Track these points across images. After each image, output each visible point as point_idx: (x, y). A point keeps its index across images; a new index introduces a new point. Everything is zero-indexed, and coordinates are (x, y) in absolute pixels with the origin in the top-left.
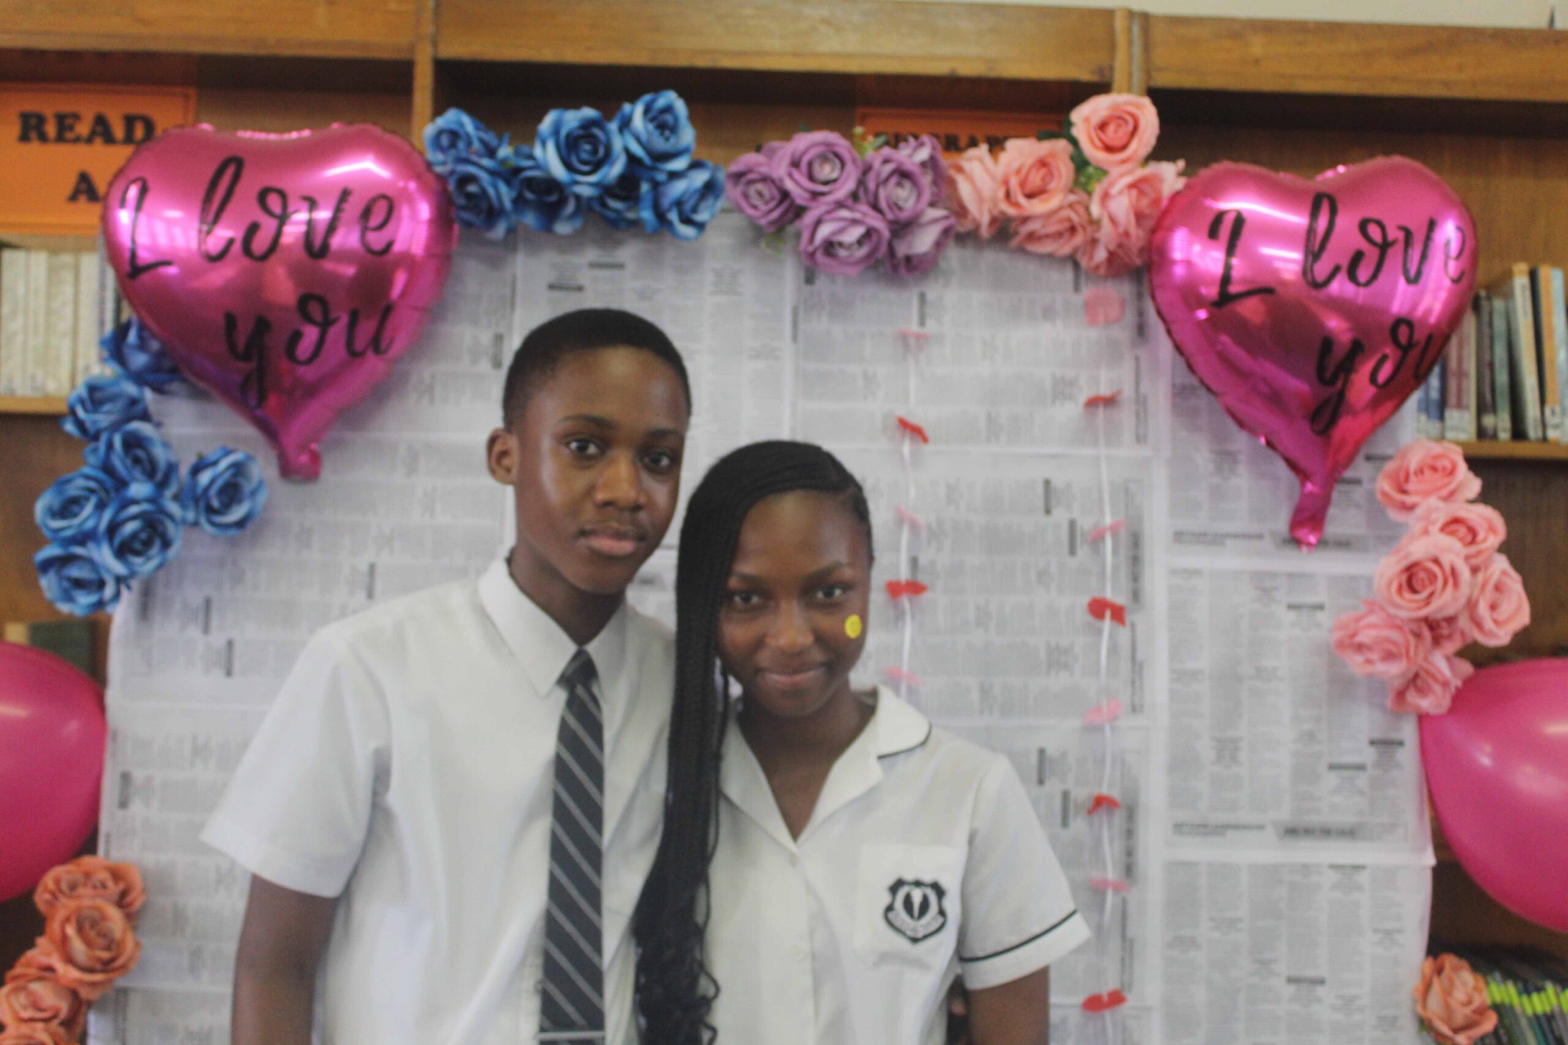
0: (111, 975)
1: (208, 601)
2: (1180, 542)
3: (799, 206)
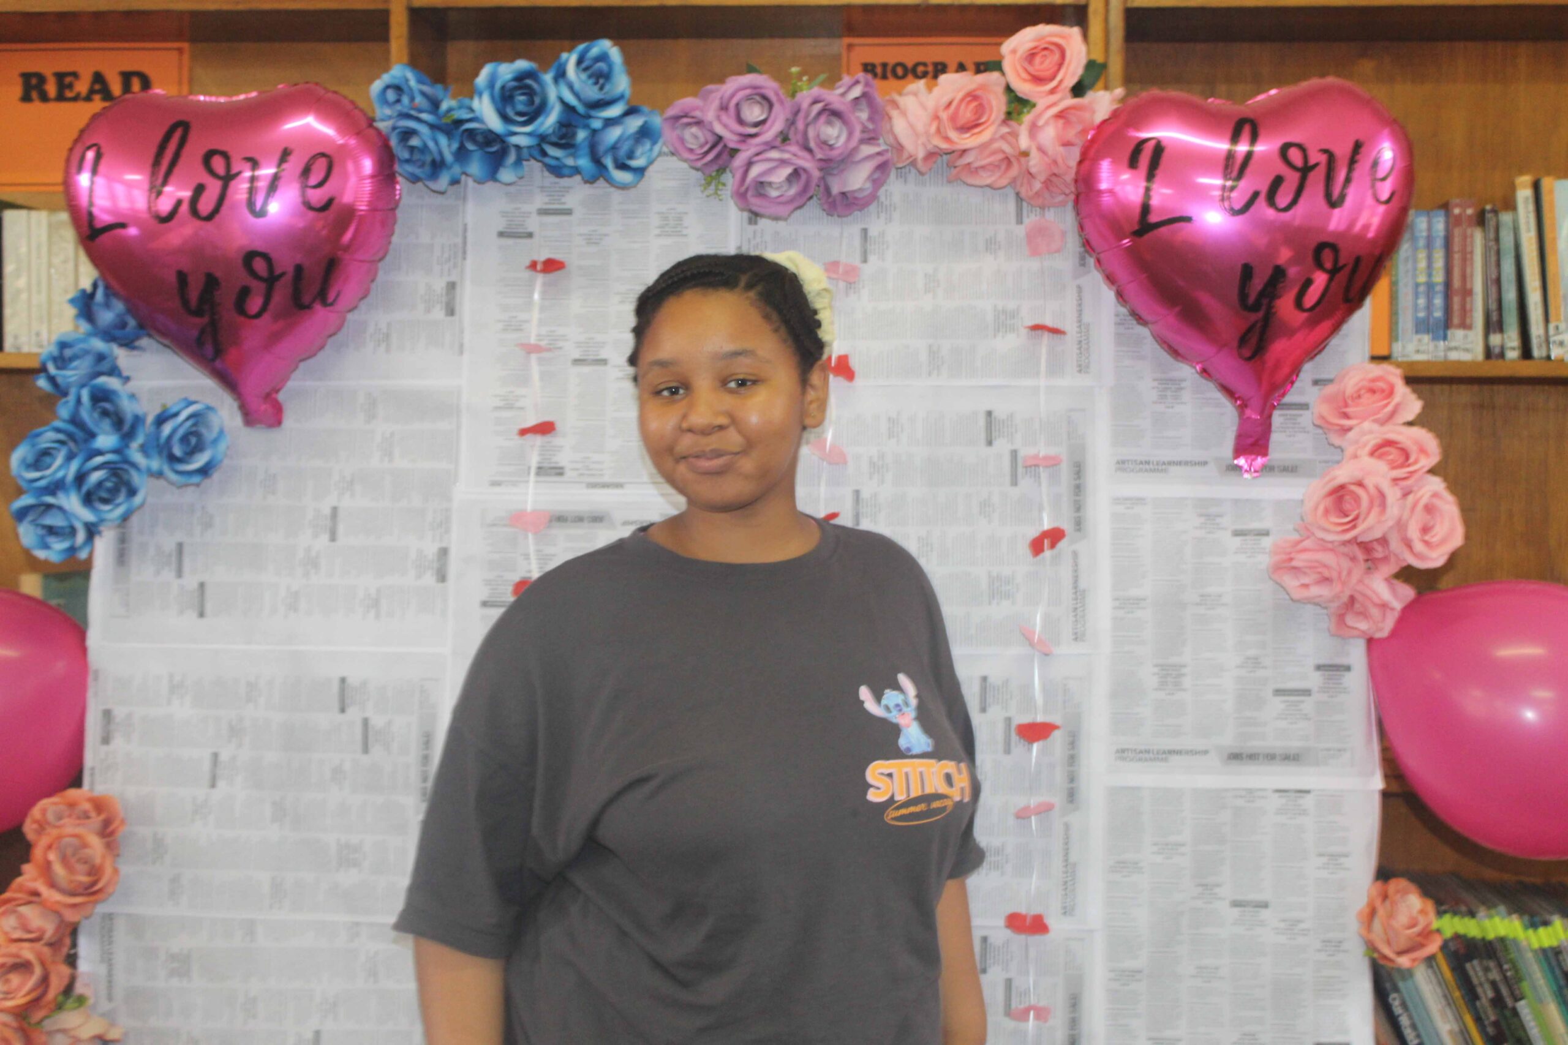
0: (92, 898)
1: (180, 546)
2: (1124, 470)
3: (732, 148)
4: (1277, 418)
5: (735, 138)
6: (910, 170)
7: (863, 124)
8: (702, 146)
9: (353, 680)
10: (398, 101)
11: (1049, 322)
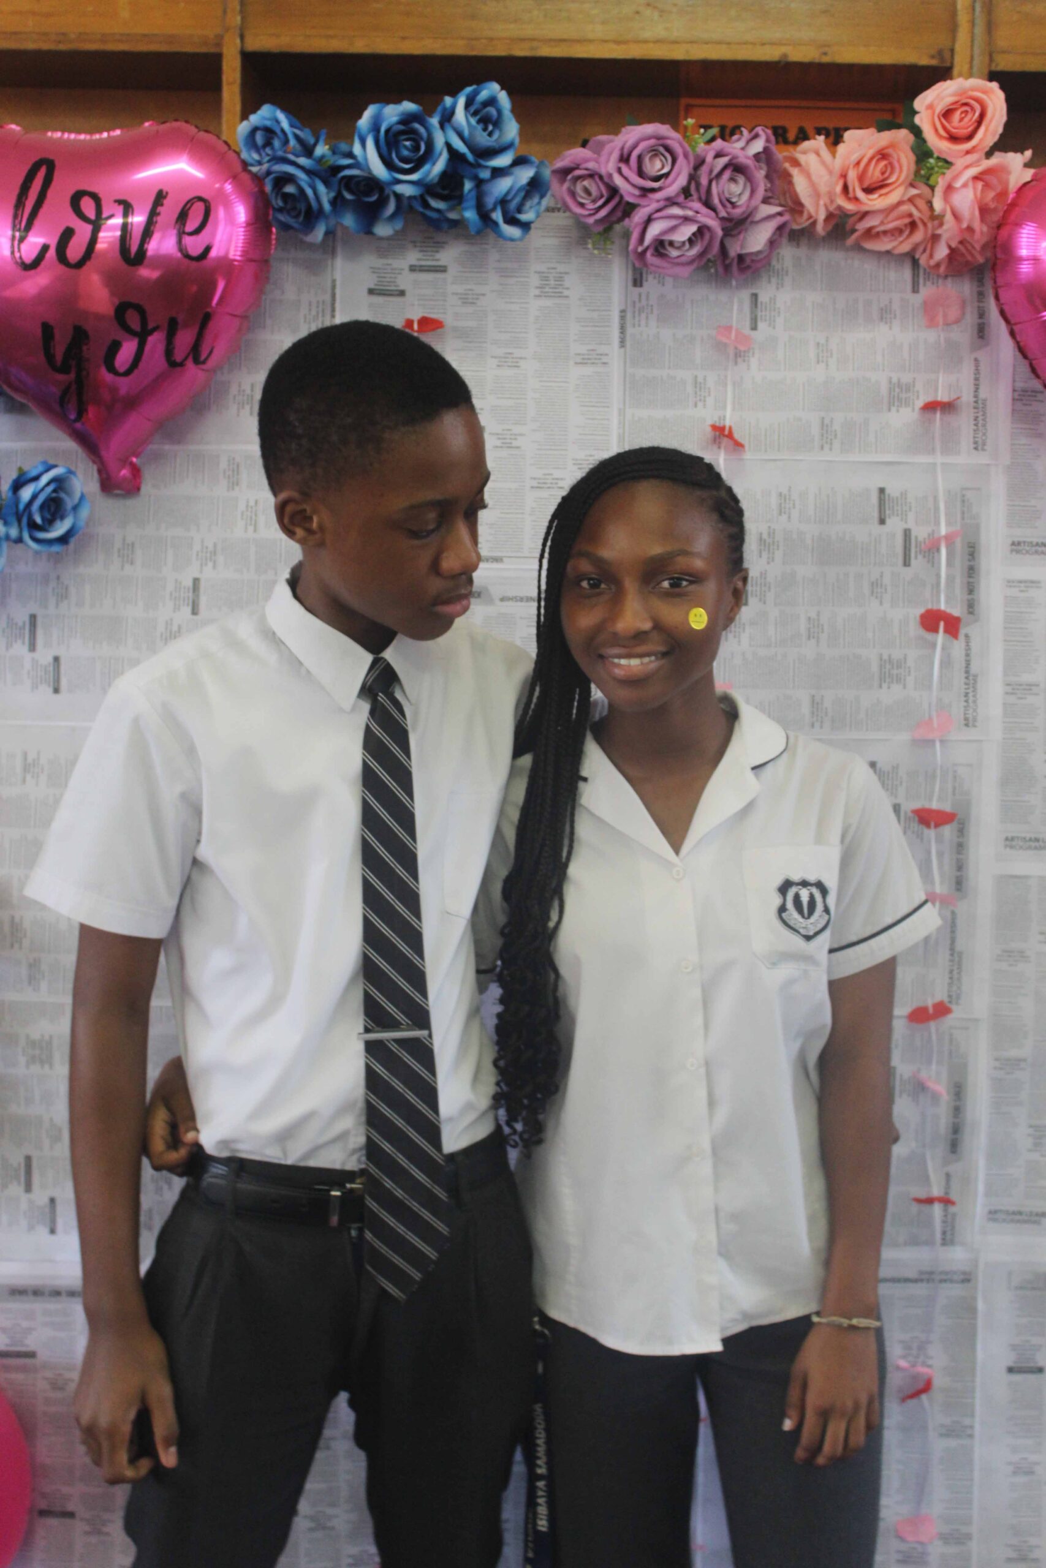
1: (33, 618)
2: (1018, 552)
3: (628, 203)
5: (637, 192)
8: (595, 200)
11: (944, 398)
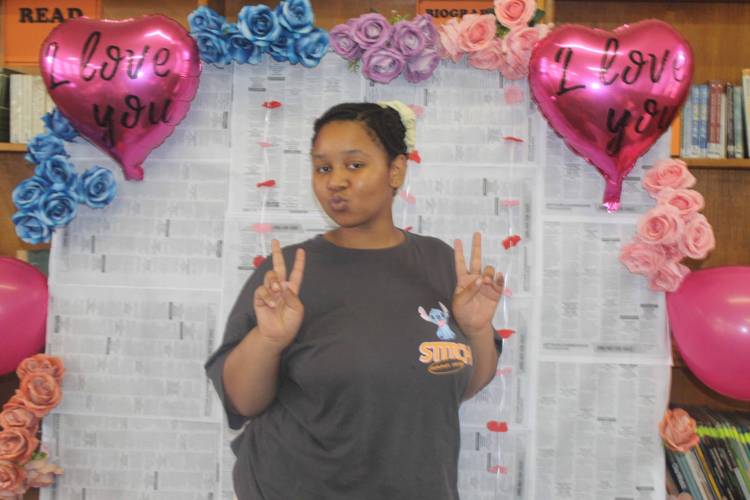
0: (49, 406)
1: (93, 237)
2: (550, 208)
3: (362, 49)
4: (625, 184)
5: (364, 44)
6: (448, 60)
7: (426, 38)
8: (348, 48)
9: (176, 303)
10: (202, 24)
11: (515, 136)
